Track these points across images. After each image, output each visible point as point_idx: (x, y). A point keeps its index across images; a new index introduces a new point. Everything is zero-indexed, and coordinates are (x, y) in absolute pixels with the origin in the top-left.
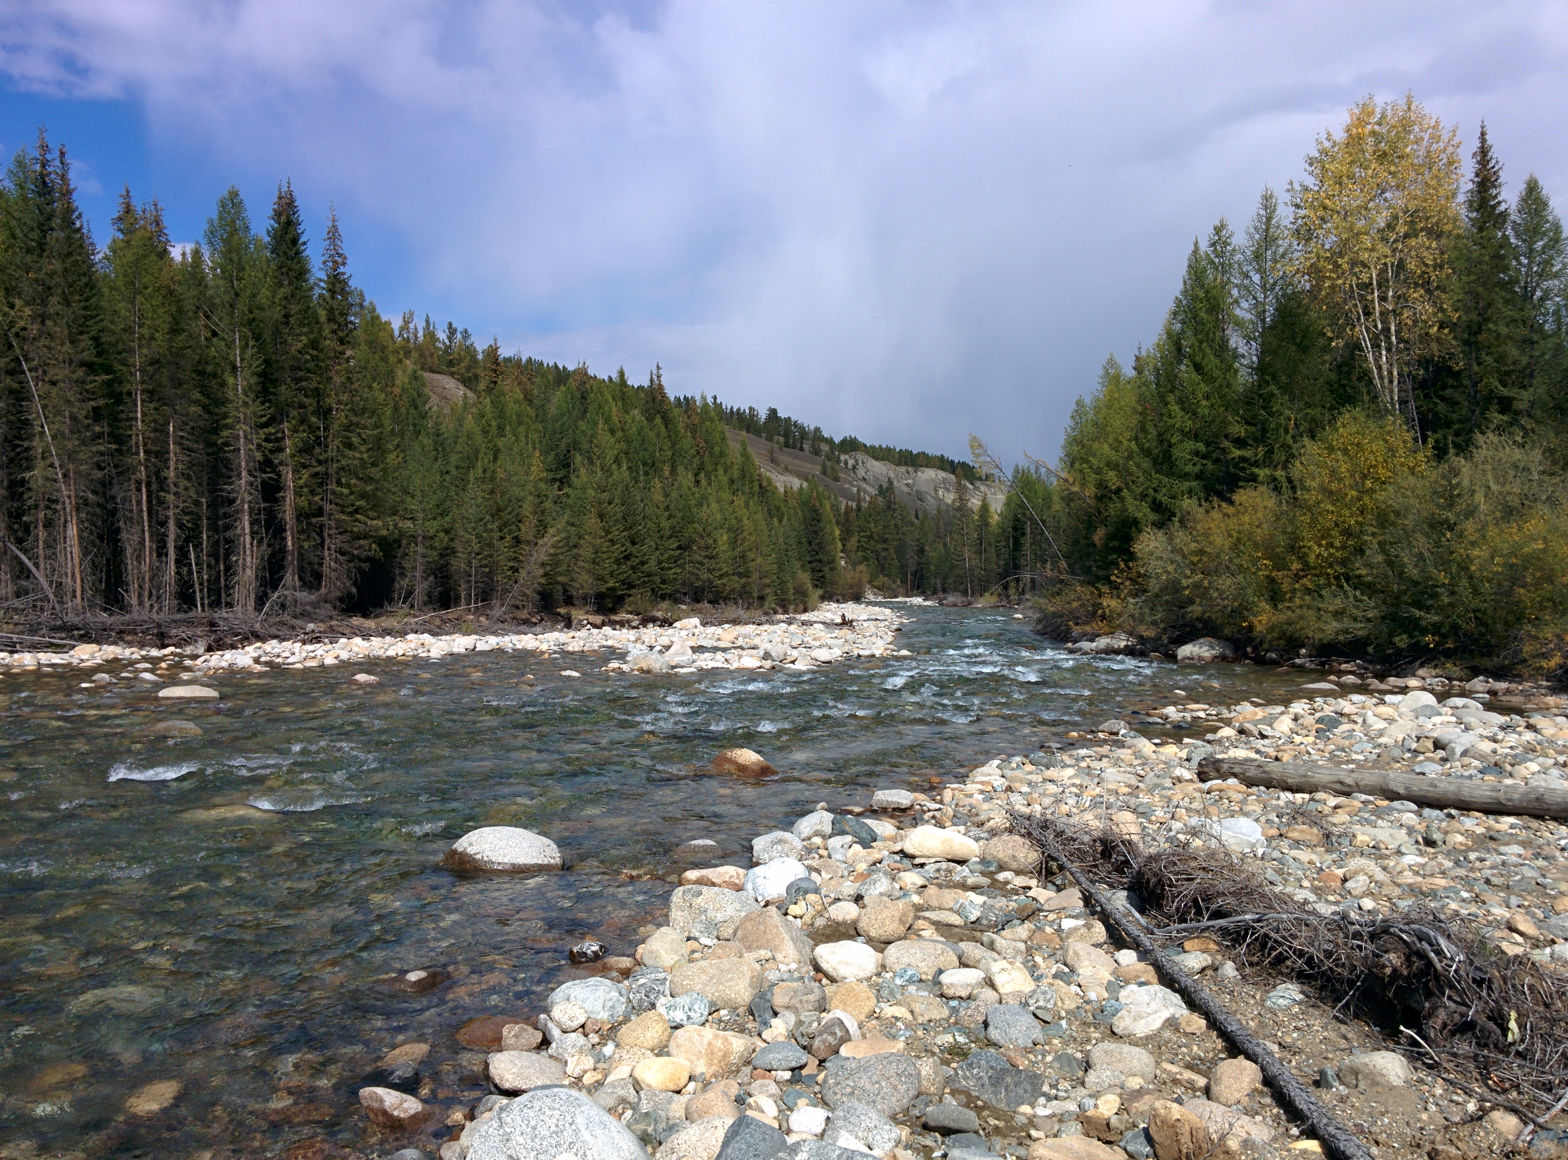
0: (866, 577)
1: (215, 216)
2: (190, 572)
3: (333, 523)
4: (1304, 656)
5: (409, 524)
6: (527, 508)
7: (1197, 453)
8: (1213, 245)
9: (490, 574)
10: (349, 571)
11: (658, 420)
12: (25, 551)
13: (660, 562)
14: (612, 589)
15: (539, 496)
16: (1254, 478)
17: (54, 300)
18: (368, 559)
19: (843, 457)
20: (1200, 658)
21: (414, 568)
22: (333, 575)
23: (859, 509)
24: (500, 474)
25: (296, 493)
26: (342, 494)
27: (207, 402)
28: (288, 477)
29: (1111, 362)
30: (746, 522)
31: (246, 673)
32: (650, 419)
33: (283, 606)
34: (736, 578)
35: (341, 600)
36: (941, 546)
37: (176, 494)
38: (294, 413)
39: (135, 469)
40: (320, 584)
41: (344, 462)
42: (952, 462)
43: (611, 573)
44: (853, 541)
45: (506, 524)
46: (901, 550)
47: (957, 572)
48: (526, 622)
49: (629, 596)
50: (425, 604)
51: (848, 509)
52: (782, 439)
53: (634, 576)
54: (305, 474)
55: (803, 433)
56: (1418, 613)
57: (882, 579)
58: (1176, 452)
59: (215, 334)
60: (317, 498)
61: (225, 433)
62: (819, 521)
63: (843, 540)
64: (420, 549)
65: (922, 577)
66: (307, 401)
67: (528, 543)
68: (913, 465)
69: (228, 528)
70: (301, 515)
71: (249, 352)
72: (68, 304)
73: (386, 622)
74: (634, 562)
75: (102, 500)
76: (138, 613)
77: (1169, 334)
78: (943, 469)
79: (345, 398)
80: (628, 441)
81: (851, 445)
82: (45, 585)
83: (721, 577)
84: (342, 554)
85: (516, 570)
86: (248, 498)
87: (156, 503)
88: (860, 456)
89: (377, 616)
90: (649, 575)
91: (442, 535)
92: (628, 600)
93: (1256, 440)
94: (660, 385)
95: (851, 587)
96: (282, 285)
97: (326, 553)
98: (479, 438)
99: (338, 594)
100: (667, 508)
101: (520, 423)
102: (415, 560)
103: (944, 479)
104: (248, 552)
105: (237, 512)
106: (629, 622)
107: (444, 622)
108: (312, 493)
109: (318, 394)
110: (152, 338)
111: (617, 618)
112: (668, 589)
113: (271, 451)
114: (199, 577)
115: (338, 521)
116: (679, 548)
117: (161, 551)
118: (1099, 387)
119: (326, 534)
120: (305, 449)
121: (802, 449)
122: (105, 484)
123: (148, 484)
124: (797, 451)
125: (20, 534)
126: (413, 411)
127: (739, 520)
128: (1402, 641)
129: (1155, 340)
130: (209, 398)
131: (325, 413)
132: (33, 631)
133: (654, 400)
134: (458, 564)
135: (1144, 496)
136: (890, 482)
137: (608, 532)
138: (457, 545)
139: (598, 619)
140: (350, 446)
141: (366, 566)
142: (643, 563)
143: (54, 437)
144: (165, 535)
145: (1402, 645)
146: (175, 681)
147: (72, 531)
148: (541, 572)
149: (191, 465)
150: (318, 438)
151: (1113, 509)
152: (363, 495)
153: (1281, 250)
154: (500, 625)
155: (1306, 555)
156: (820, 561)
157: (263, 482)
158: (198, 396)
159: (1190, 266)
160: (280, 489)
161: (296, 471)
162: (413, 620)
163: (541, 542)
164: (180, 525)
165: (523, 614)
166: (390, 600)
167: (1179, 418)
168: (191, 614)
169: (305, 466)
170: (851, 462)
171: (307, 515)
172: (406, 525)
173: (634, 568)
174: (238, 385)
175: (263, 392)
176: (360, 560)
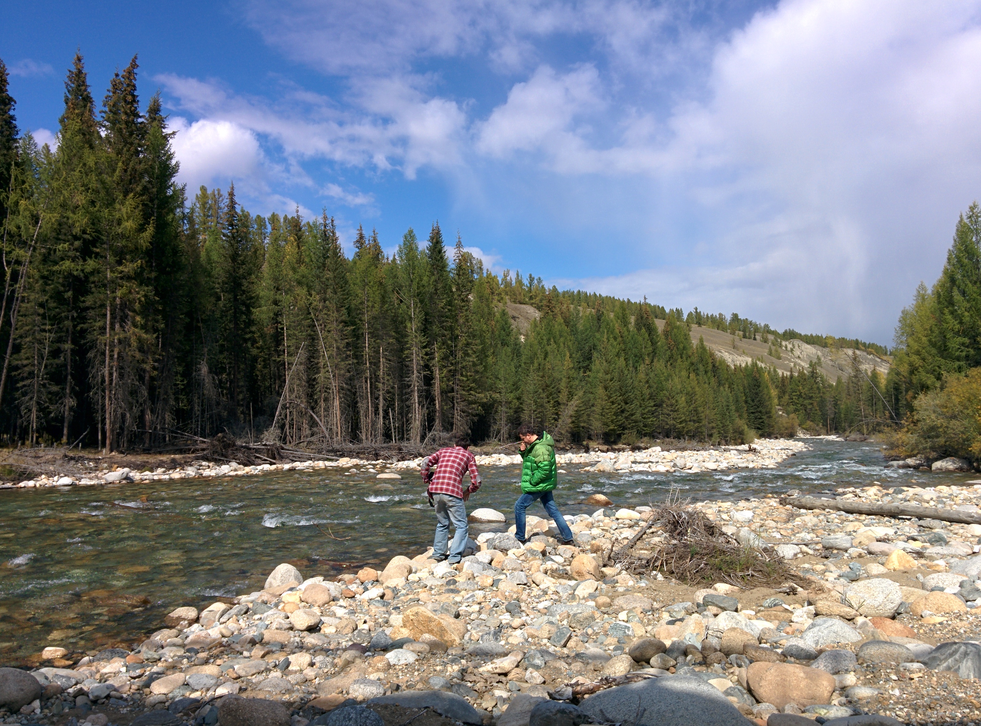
0: (797, 422)
1: (402, 243)
2: (390, 423)
3: (459, 396)
5: (498, 395)
6: (563, 385)
7: (963, 344)
8: (970, 217)
9: (542, 422)
10: (467, 421)
11: (643, 330)
12: (316, 413)
13: (643, 414)
14: (613, 430)
15: (570, 377)
17: (329, 291)
18: (477, 415)
19: (784, 343)
20: (946, 469)
21: (501, 419)
22: (459, 423)
23: (792, 376)
24: (548, 366)
25: (440, 381)
26: (463, 380)
27: (398, 336)
28: (437, 373)
29: (922, 287)
30: (697, 389)
31: (414, 470)
32: (639, 329)
33: (434, 440)
34: (692, 423)
37: (383, 383)
38: (439, 339)
39: (364, 371)
40: (452, 428)
41: (464, 364)
43: (612, 421)
44: (787, 398)
45: (551, 394)
46: (822, 404)
49: (624, 434)
50: (506, 438)
51: (784, 377)
52: (741, 333)
53: (627, 423)
54: (445, 371)
55: (757, 329)
57: (809, 423)
58: (950, 344)
59: (401, 301)
60: (451, 383)
61: (406, 352)
62: (759, 386)
63: (780, 398)
64: (504, 409)
65: (837, 422)
66: (446, 333)
67: (563, 404)
68: (835, 346)
69: (408, 399)
70: (443, 392)
71: (418, 310)
72: (336, 293)
73: (485, 448)
74: (626, 414)
75: (349, 387)
76: (366, 444)
79: (464, 330)
80: (625, 344)
81: (790, 335)
82: (324, 429)
83: (681, 423)
84: (463, 412)
85: (556, 420)
86: (417, 384)
87: (374, 388)
88: (796, 342)
89: (481, 446)
90: (636, 422)
91: (515, 401)
92: (623, 437)
95: (786, 429)
96: (433, 275)
97: (456, 412)
98: (537, 347)
100: (647, 382)
101: (561, 336)
102: (501, 415)
103: (859, 355)
104: (417, 412)
105: (412, 391)
106: (623, 449)
108: (448, 380)
109: (451, 329)
110: (373, 307)
111: (616, 447)
112: (648, 430)
113: (428, 360)
114: (394, 425)
115: (461, 395)
116: (655, 406)
117: (376, 412)
118: (914, 302)
119: (455, 402)
120: (445, 358)
121: (755, 339)
122: (350, 379)
123: (371, 378)
124: (751, 341)
125: (313, 404)
126: (502, 332)
127: (693, 388)
130: (399, 334)
131: (455, 338)
132: (320, 452)
133: (642, 318)
134: (525, 416)
135: (933, 371)
136: (819, 358)
137: (610, 397)
138: (524, 407)
139: (605, 447)
140: (468, 355)
141: (476, 419)
142: (632, 415)
143: (329, 358)
144: (378, 404)
146: (383, 472)
147: (337, 403)
148: (570, 420)
149: (390, 369)
150: (451, 351)
151: (916, 379)
152: (474, 381)
156: (760, 412)
157: (424, 376)
158: (394, 334)
159: (957, 230)
160: (433, 379)
161: (440, 369)
162: (500, 447)
163: (570, 404)
164: (385, 399)
165: (561, 445)
166: (489, 437)
167: (952, 323)
168: (391, 444)
169: (445, 367)
170: (790, 346)
171: (446, 392)
172: (496, 396)
173: (626, 418)
174: (413, 327)
175: (425, 330)
176: (473, 415)
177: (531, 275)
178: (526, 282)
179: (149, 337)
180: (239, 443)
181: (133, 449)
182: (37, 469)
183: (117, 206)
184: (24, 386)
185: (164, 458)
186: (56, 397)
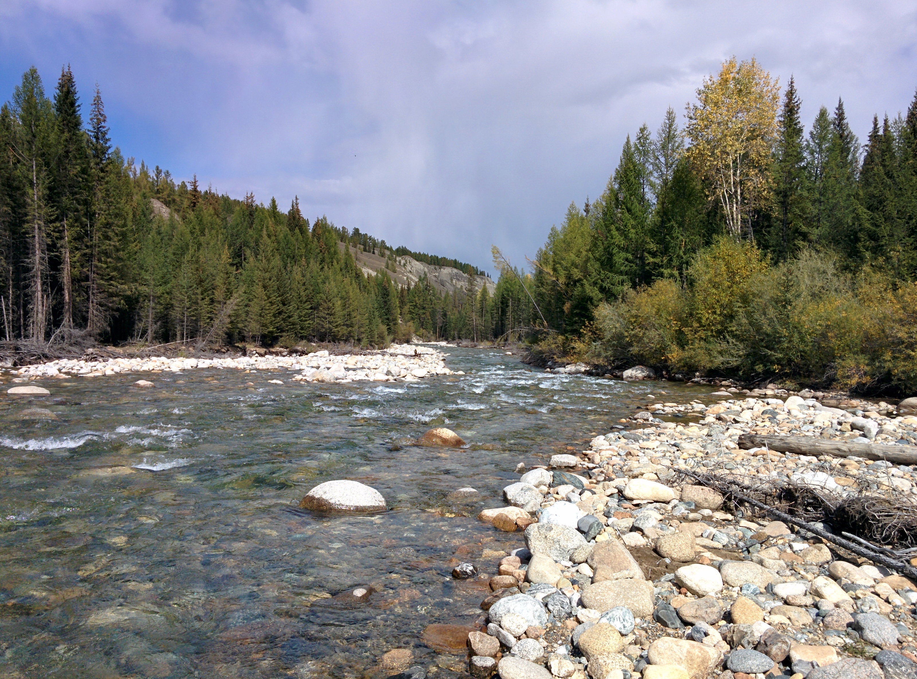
0: (413, 329)
1: (20, 85)
3: (95, 286)
4: (698, 377)
5: (145, 288)
6: (219, 281)
7: (627, 259)
8: (639, 139)
9: (196, 321)
10: (106, 317)
11: (297, 231)
13: (300, 317)
14: (271, 332)
15: (227, 273)
16: (662, 275)
18: (118, 310)
19: (398, 259)
20: (636, 377)
21: (147, 316)
22: (95, 319)
23: (409, 289)
24: (202, 259)
25: (71, 266)
26: (102, 267)
27: (13, 204)
28: (67, 256)
29: (572, 206)
30: (351, 294)
31: (58, 379)
32: (292, 230)
33: (63, 338)
34: (345, 327)
35: (100, 335)
36: (457, 313)
38: (71, 214)
40: (86, 325)
41: (103, 247)
42: (461, 264)
43: (271, 322)
44: (406, 308)
45: (205, 290)
46: (433, 314)
47: (468, 327)
48: (218, 351)
49: (281, 336)
50: (155, 338)
51: (402, 290)
52: (362, 247)
53: (284, 325)
54: (78, 254)
55: (375, 244)
56: (769, 352)
57: (422, 330)
58: (616, 258)
59: (19, 160)
60: (85, 270)
61: (26, 226)
62: (388, 295)
63: (400, 307)
64: (152, 304)
65: (445, 330)
66: (80, 207)
67: (219, 302)
68: (438, 265)
69: (27, 286)
70: (74, 280)
71: (42, 174)
73: (130, 350)
74: (284, 316)
77: (611, 190)
78: (456, 268)
79: (104, 207)
80: (278, 243)
81: (403, 252)
83: (337, 326)
84: (101, 306)
85: (211, 319)
86: (40, 267)
88: (408, 258)
89: (123, 346)
90: (293, 324)
91: (166, 295)
92: (280, 339)
93: (661, 253)
94: (298, 209)
96: (64, 132)
97: (91, 305)
98: (189, 237)
99: (98, 331)
100: (304, 284)
102: (148, 312)
103: (457, 273)
104: (40, 303)
105: (33, 277)
106: (281, 352)
107: (166, 350)
108: (82, 266)
109: (86, 203)
111: (273, 350)
112: (305, 333)
113: (57, 238)
114: (7, 317)
115: (99, 284)
116: (311, 308)
118: (566, 220)
119: (90, 292)
120: (78, 238)
121: (374, 253)
124: (371, 254)
127: (347, 293)
128: (759, 368)
129: (602, 193)
130: (15, 203)
131: (91, 215)
133: (294, 218)
134: (175, 314)
135: (595, 284)
136: (425, 274)
137: (269, 298)
138: (175, 302)
139: (262, 350)
140: (107, 238)
141: (117, 314)
142: (289, 317)
145: (760, 370)
146: (11, 383)
148: (229, 320)
150: (87, 231)
151: (577, 291)
152: (115, 269)
153: (677, 144)
154: (202, 353)
155: (701, 318)
156: (388, 319)
157: (50, 258)
158: (8, 201)
159: (624, 151)
160: (61, 262)
161: (71, 252)
162: (147, 349)
163: (228, 302)
165: (216, 347)
166: (132, 336)
167: (618, 239)
168: (3, 342)
169: (77, 249)
170: (403, 262)
171: (79, 280)
172: (143, 289)
173: (283, 319)
174: (35, 194)
175: (51, 200)
176: (113, 310)
177: (157, 167)
178: (152, 174)
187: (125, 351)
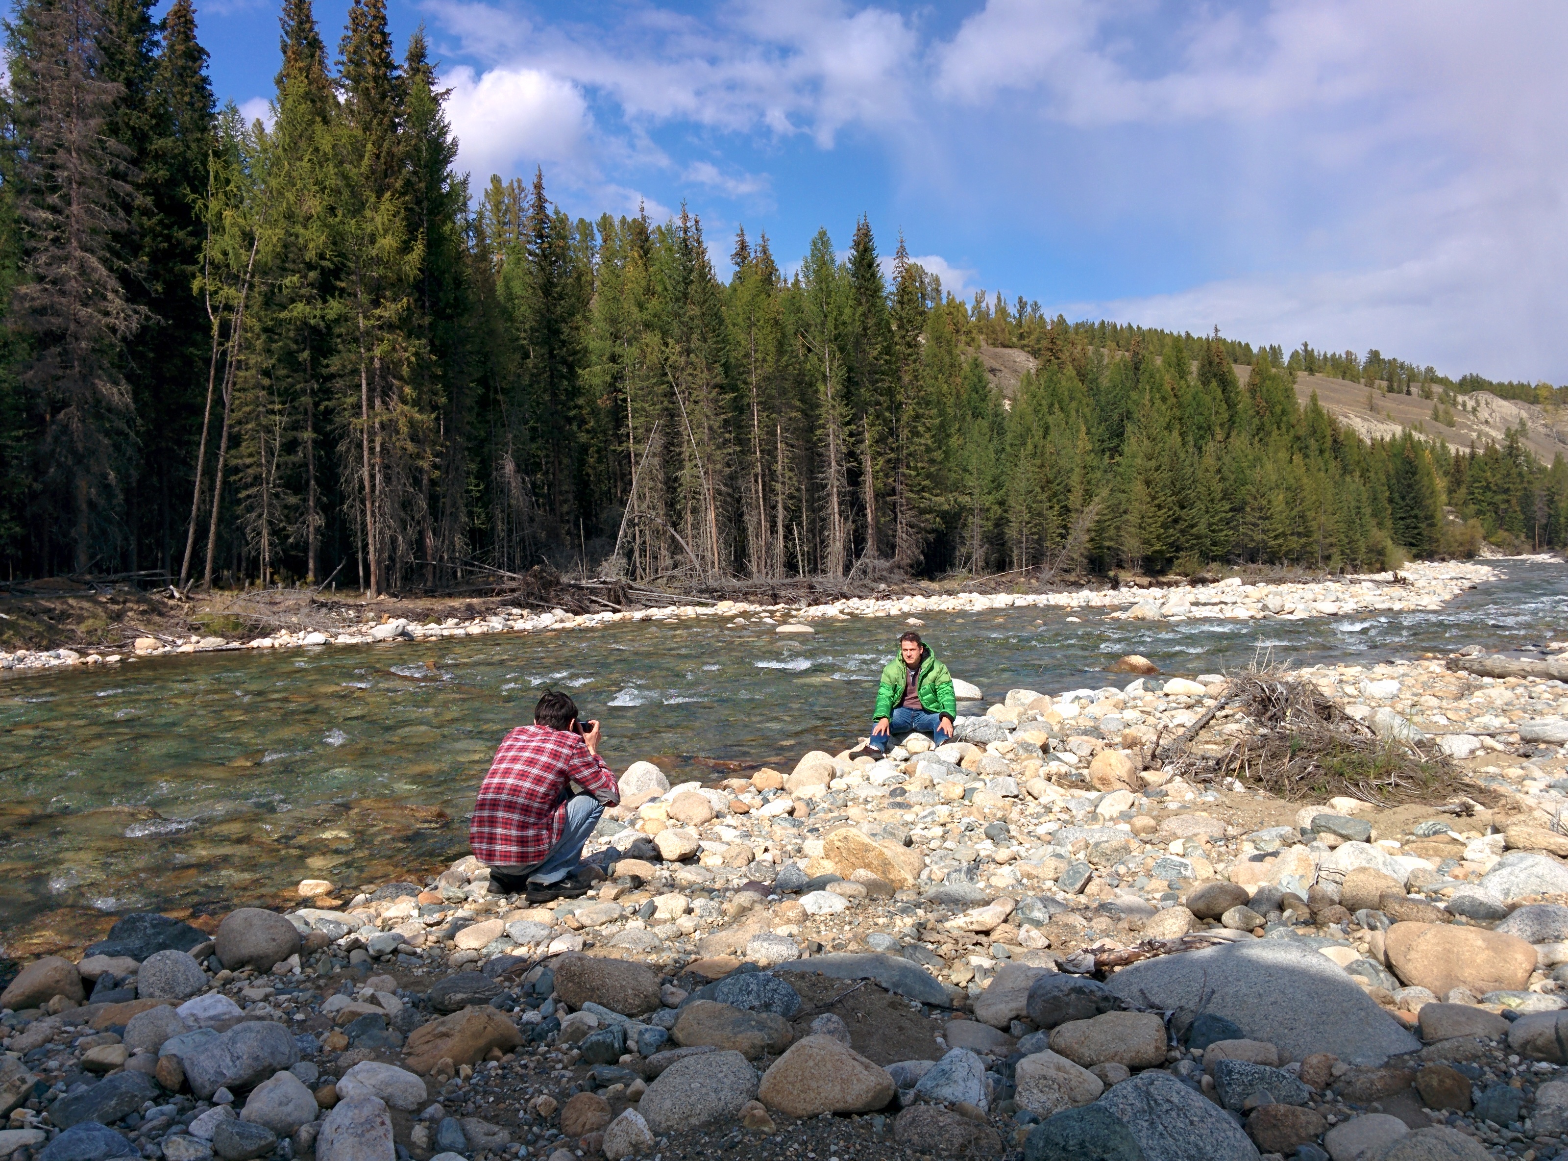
1: (808, 254)
2: (794, 546)
3: (903, 501)
5: (967, 498)
6: (1075, 480)
9: (1039, 541)
10: (917, 541)
11: (1214, 384)
12: (679, 532)
13: (1210, 525)
14: (1160, 552)
15: (1087, 467)
17: (695, 337)
18: (933, 531)
19: (1460, 399)
21: (972, 537)
22: (905, 545)
23: (1473, 455)
24: (1050, 448)
25: (873, 477)
26: (910, 476)
27: (805, 407)
28: (868, 465)
30: (1305, 480)
31: (834, 619)
32: (1206, 383)
33: (865, 572)
34: (1295, 538)
35: (911, 566)
37: (783, 483)
38: (871, 410)
39: (752, 465)
40: (894, 553)
41: (912, 449)
43: (1158, 538)
44: (1464, 493)
45: (1055, 495)
46: (1527, 500)
48: (1075, 584)
49: (1178, 558)
50: (982, 568)
51: (1459, 457)
52: (1385, 384)
53: (1183, 539)
54: (881, 461)
55: (1412, 376)
57: (1502, 534)
59: (809, 350)
60: (891, 480)
61: (818, 432)
62: (1414, 474)
63: (1451, 492)
64: (977, 520)
66: (881, 399)
67: (1076, 511)
68: (1553, 402)
69: (822, 508)
70: (879, 495)
71: (836, 364)
72: (705, 340)
73: (948, 584)
74: (1182, 525)
75: (730, 491)
76: (758, 579)
79: (912, 393)
80: (1182, 407)
81: (1472, 384)
82: (693, 557)
83: (1276, 537)
84: (912, 527)
85: (1063, 537)
86: (836, 483)
87: (769, 491)
88: (1483, 396)
89: (941, 580)
90: (1198, 537)
91: (996, 507)
92: (1176, 562)
95: (1461, 544)
96: (860, 304)
97: (899, 526)
98: (1031, 418)
99: (909, 561)
100: (1219, 471)
101: (1072, 399)
102: (973, 530)
104: (837, 528)
105: (828, 495)
106: (1177, 582)
107: (998, 584)
108: (887, 476)
109: (890, 392)
110: (764, 360)
111: (1164, 579)
112: (1218, 551)
113: (854, 444)
114: (801, 549)
115: (908, 499)
116: (1231, 510)
117: (773, 529)
119: (898, 510)
120: (880, 440)
121: (1409, 393)
122: (732, 477)
123: (763, 476)
124: (1403, 396)
125: (674, 518)
126: (974, 395)
127: (1298, 480)
130: (806, 404)
131: (896, 407)
132: (687, 592)
133: (1211, 363)
134: (1012, 532)
136: (1522, 423)
137: (1154, 498)
138: (1011, 516)
139: (1146, 580)
140: (917, 434)
141: (931, 537)
142: (1192, 526)
143: (698, 444)
144: (775, 516)
146: (785, 623)
147: (711, 516)
148: (1088, 537)
149: (793, 459)
150: (891, 429)
152: (928, 476)
154: (1049, 586)
156: (1416, 517)
157: (848, 470)
158: (798, 403)
160: (861, 473)
161: (873, 459)
162: (968, 583)
163: (1086, 510)
164: (786, 508)
165: (1072, 578)
166: (952, 565)
168: (796, 579)
169: (880, 454)
170: (1470, 404)
171: (884, 495)
172: (965, 500)
173: (1182, 531)
174: (828, 391)
175: (847, 395)
176: (927, 532)
177: (1021, 299)
178: (1013, 310)
179: (425, 418)
180: (565, 579)
181: (410, 590)
182: (274, 621)
183: (368, 213)
184: (249, 496)
185: (456, 603)
186: (295, 514)
187: (941, 587)
